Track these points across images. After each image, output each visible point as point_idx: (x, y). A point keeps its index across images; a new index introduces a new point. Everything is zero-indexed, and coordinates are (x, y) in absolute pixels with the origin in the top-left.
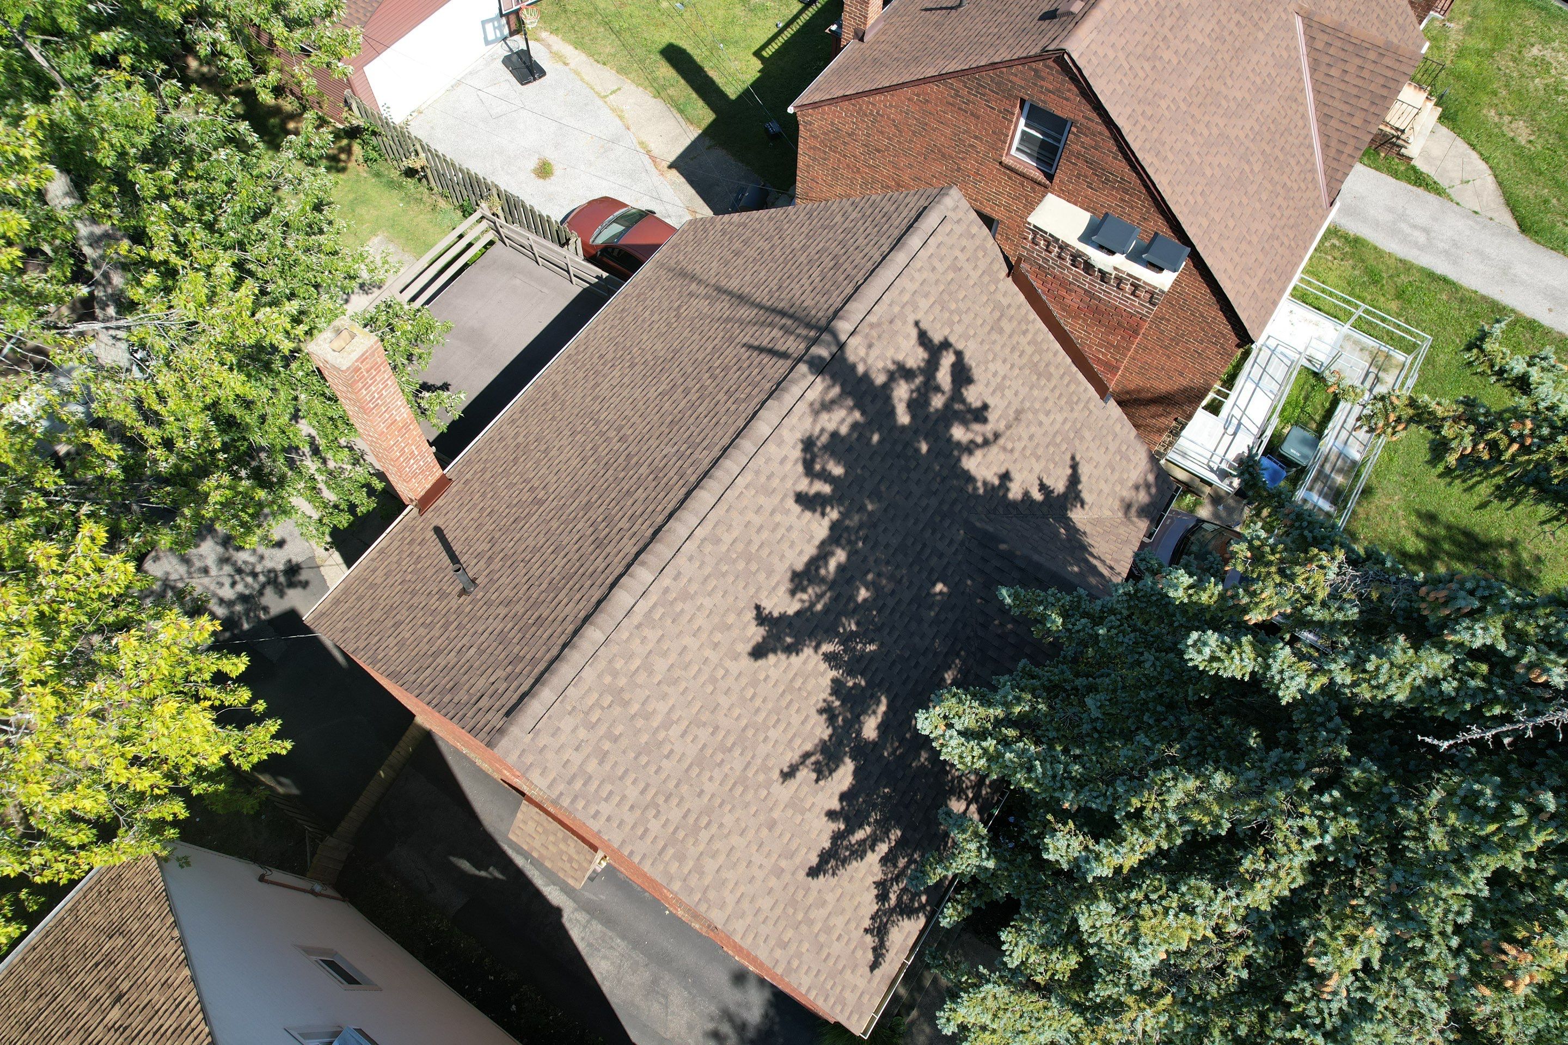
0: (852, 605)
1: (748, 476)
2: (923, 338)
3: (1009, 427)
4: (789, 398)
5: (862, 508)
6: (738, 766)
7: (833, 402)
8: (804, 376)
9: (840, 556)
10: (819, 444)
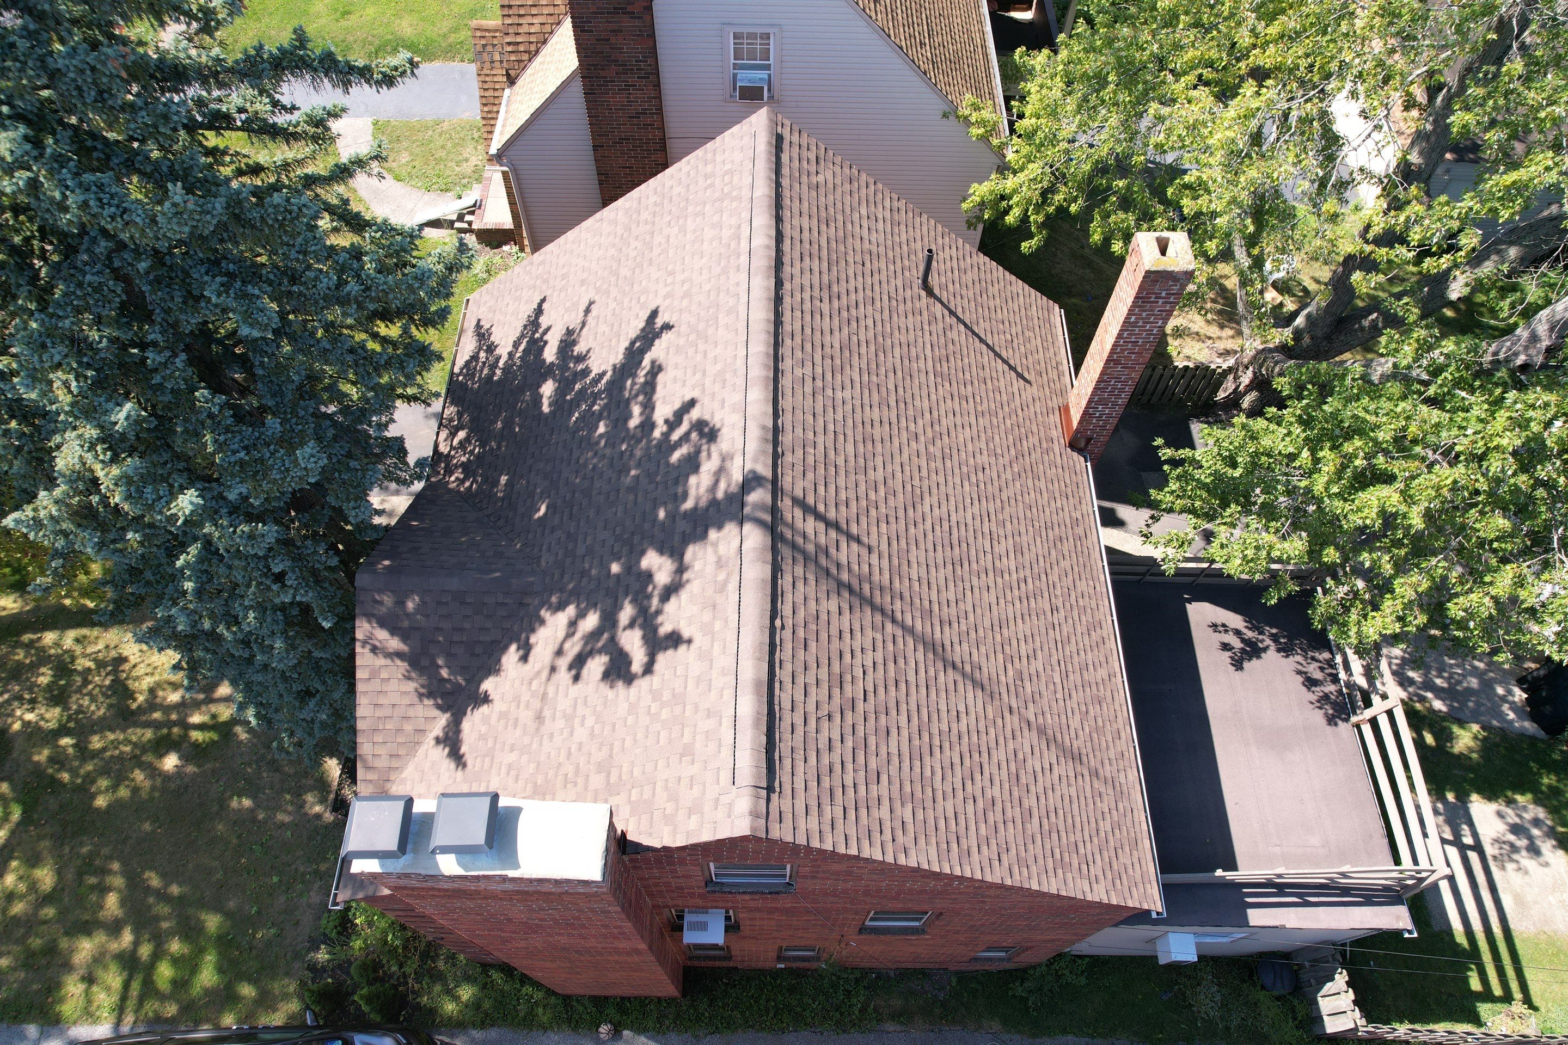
0: (605, 414)
1: (740, 362)
2: (675, 640)
3: (544, 697)
4: (754, 433)
5: (638, 465)
6: (624, 272)
7: (717, 482)
8: (755, 460)
9: (634, 422)
10: (705, 447)
